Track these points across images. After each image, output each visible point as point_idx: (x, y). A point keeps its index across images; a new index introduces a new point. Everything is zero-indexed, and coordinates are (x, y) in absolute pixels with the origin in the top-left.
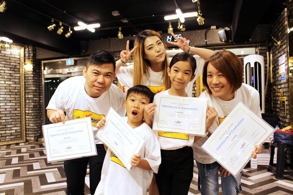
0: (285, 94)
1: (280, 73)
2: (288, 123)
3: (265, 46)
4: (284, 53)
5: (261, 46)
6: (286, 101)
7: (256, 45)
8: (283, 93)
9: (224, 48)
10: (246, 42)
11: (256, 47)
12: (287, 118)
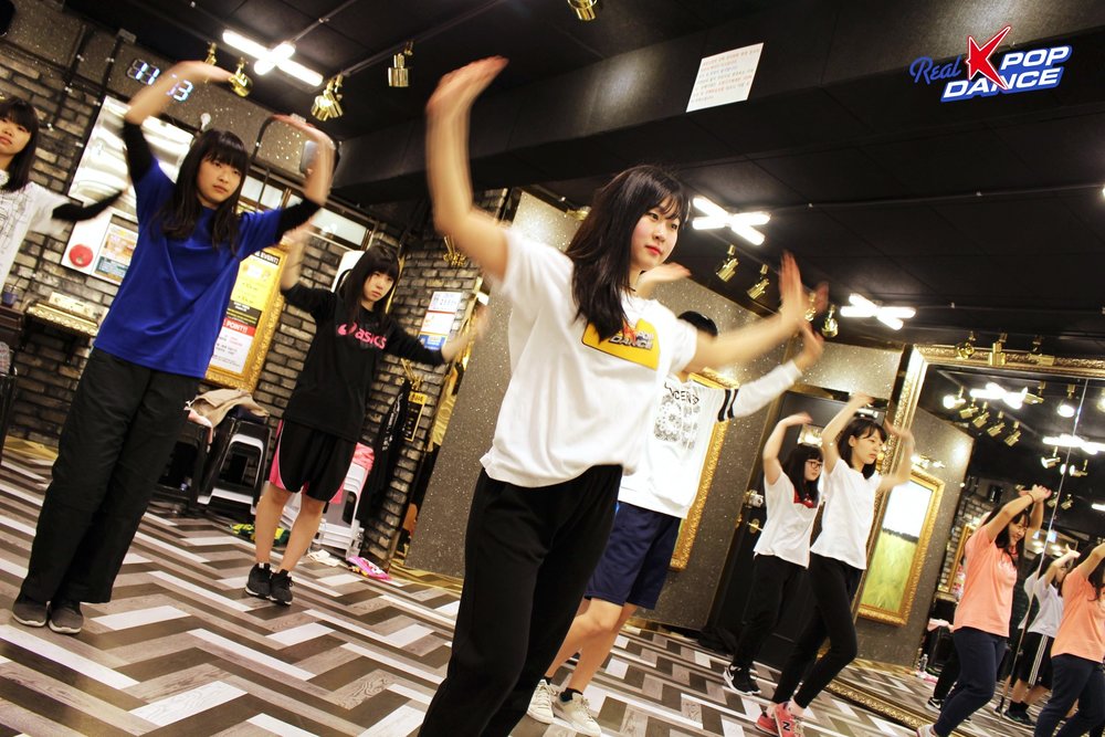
0: (424, 388)
1: (423, 329)
2: (413, 460)
3: (397, 239)
4: (460, 288)
5: (387, 233)
6: (426, 405)
7: (372, 221)
8: (421, 383)
9: (290, 188)
10: (358, 206)
11: (369, 227)
12: (415, 449)
